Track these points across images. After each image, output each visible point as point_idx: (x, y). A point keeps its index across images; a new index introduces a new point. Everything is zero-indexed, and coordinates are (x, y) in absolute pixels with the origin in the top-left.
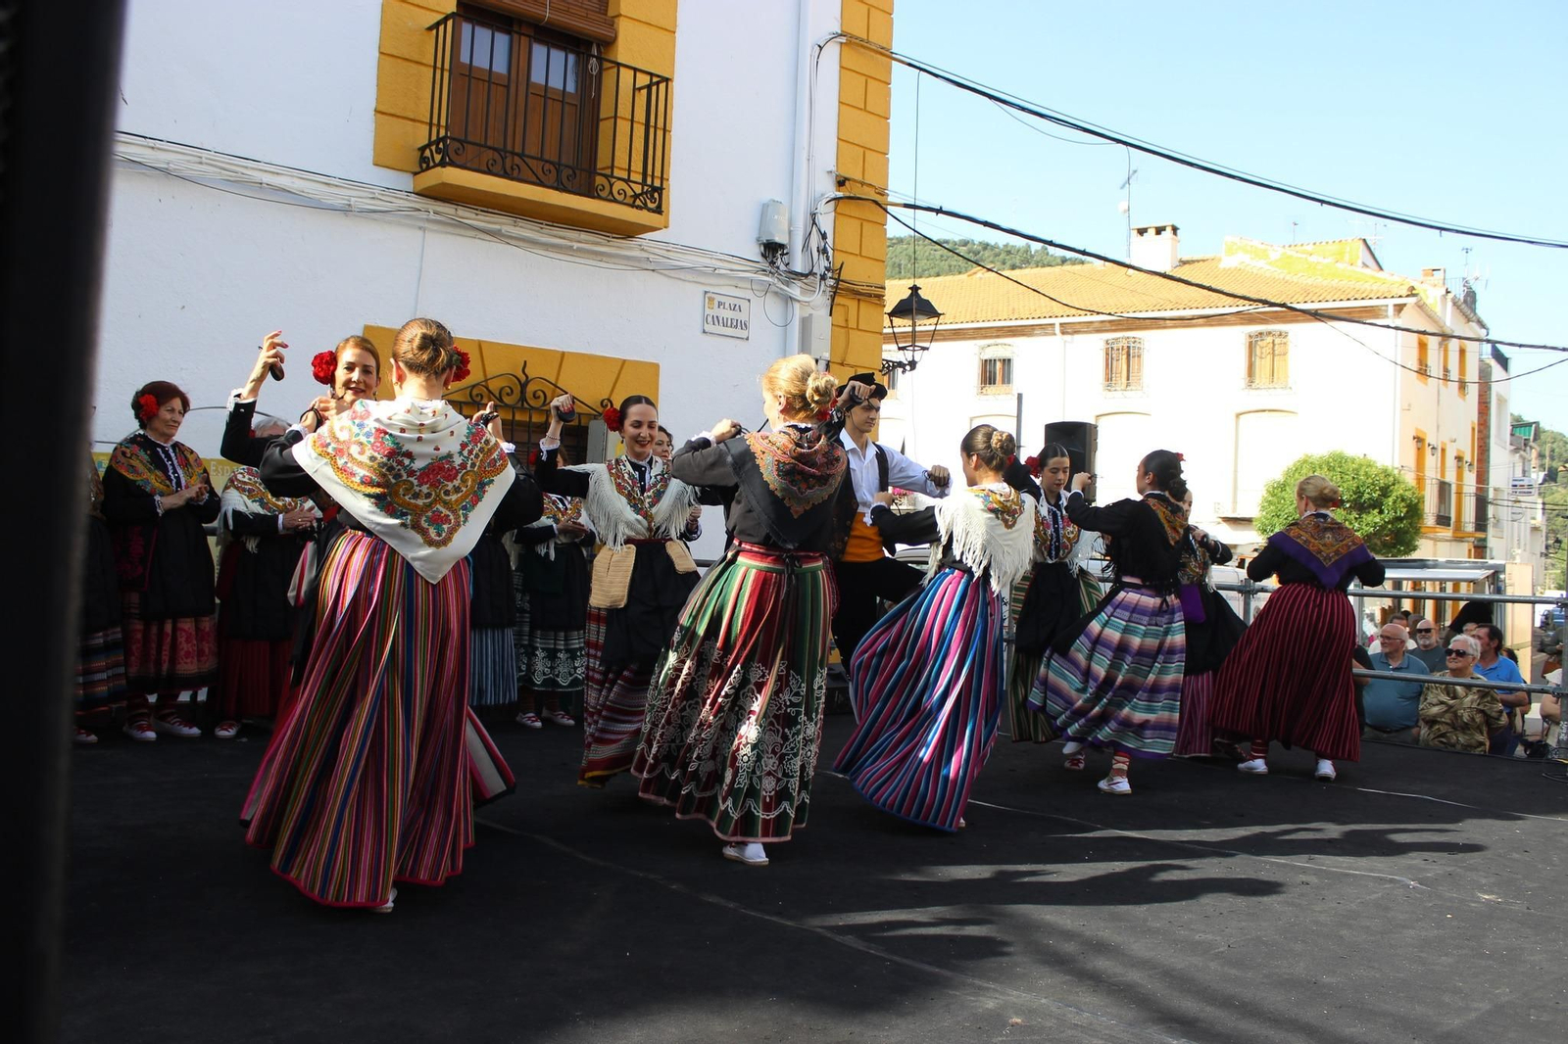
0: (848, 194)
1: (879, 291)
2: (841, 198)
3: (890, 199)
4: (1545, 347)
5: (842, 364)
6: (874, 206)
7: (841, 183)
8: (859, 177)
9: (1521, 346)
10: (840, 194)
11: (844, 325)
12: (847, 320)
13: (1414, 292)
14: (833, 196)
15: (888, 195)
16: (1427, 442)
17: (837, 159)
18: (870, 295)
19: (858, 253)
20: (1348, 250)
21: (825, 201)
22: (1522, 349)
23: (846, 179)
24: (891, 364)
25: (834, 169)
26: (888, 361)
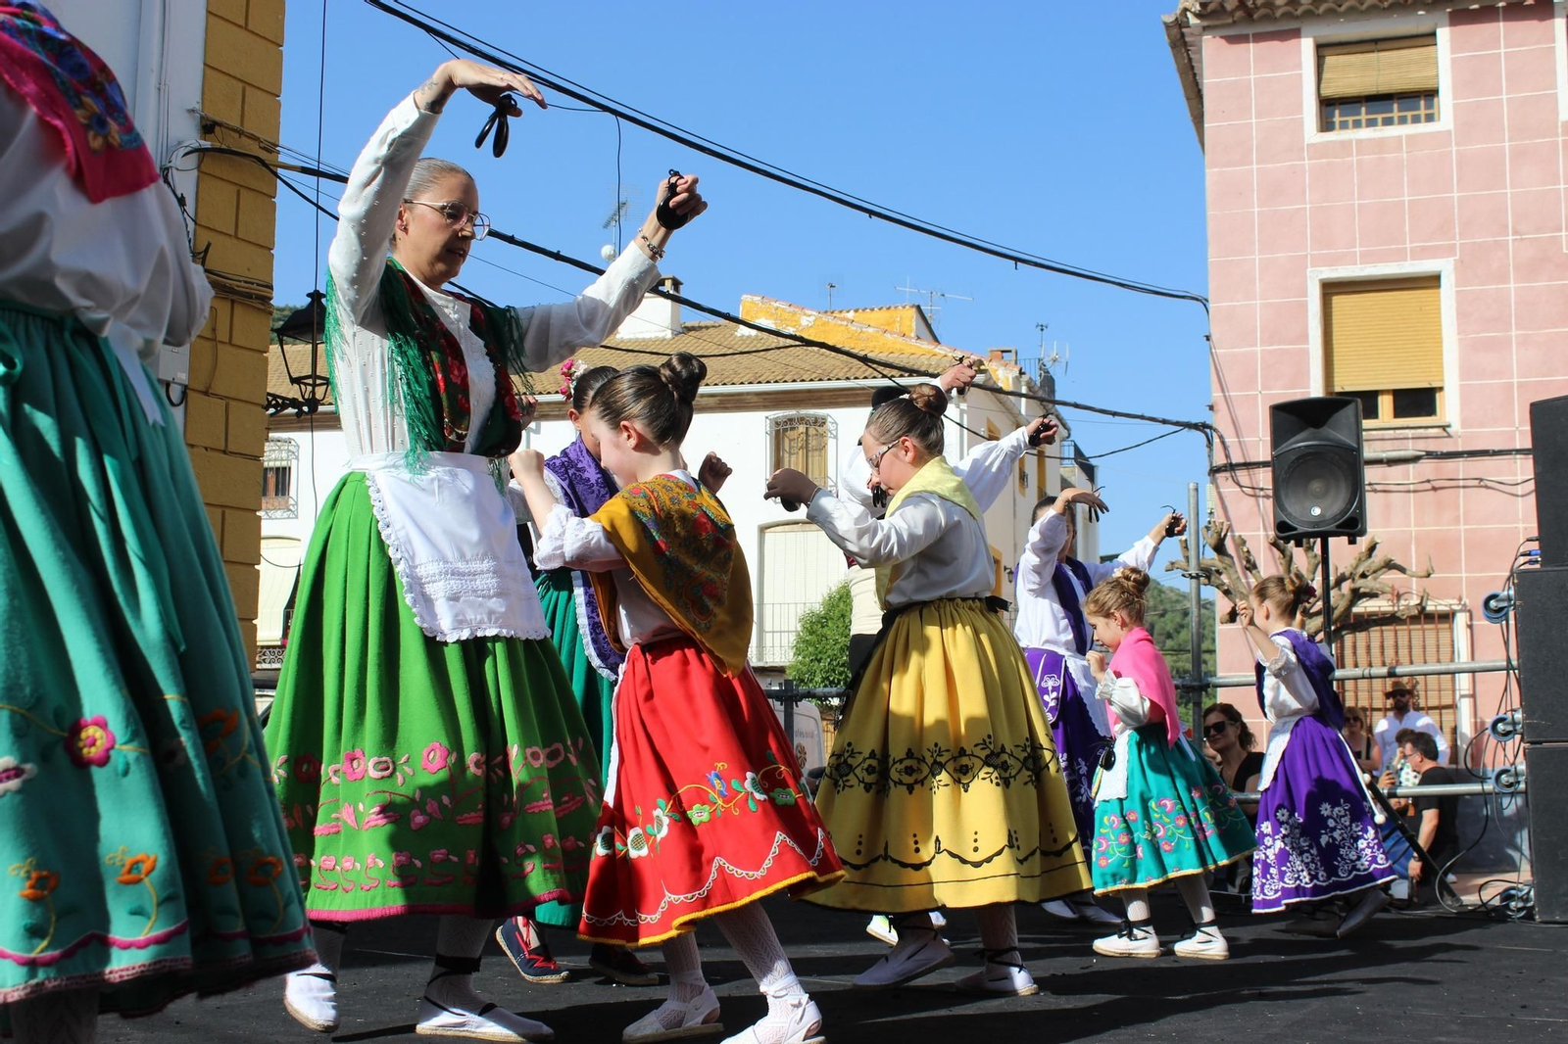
0: (217, 145)
1: (264, 292)
2: (207, 150)
3: (282, 159)
4: (1142, 417)
5: (206, 393)
6: (257, 166)
7: (208, 127)
8: (235, 123)
9: (1115, 414)
10: (207, 144)
11: (209, 336)
12: (214, 330)
13: (982, 367)
14: (196, 145)
15: (278, 152)
16: (1003, 564)
17: (203, 93)
18: (249, 296)
19: (232, 232)
20: (898, 319)
21: (182, 151)
22: (1118, 419)
23: (215, 124)
24: (280, 401)
25: (198, 107)
26: (275, 397)
